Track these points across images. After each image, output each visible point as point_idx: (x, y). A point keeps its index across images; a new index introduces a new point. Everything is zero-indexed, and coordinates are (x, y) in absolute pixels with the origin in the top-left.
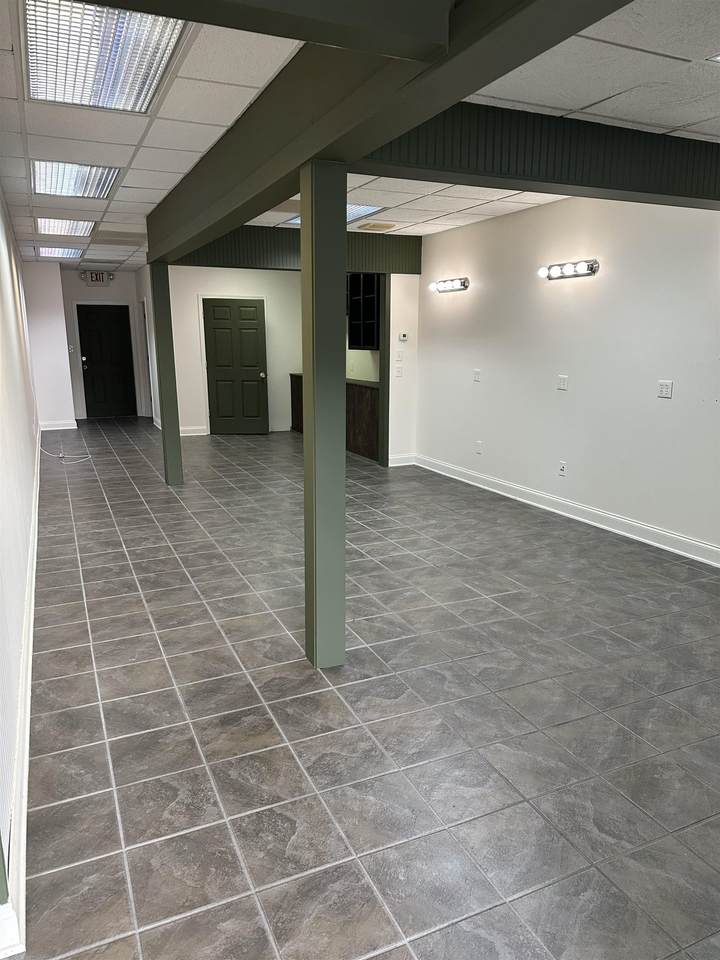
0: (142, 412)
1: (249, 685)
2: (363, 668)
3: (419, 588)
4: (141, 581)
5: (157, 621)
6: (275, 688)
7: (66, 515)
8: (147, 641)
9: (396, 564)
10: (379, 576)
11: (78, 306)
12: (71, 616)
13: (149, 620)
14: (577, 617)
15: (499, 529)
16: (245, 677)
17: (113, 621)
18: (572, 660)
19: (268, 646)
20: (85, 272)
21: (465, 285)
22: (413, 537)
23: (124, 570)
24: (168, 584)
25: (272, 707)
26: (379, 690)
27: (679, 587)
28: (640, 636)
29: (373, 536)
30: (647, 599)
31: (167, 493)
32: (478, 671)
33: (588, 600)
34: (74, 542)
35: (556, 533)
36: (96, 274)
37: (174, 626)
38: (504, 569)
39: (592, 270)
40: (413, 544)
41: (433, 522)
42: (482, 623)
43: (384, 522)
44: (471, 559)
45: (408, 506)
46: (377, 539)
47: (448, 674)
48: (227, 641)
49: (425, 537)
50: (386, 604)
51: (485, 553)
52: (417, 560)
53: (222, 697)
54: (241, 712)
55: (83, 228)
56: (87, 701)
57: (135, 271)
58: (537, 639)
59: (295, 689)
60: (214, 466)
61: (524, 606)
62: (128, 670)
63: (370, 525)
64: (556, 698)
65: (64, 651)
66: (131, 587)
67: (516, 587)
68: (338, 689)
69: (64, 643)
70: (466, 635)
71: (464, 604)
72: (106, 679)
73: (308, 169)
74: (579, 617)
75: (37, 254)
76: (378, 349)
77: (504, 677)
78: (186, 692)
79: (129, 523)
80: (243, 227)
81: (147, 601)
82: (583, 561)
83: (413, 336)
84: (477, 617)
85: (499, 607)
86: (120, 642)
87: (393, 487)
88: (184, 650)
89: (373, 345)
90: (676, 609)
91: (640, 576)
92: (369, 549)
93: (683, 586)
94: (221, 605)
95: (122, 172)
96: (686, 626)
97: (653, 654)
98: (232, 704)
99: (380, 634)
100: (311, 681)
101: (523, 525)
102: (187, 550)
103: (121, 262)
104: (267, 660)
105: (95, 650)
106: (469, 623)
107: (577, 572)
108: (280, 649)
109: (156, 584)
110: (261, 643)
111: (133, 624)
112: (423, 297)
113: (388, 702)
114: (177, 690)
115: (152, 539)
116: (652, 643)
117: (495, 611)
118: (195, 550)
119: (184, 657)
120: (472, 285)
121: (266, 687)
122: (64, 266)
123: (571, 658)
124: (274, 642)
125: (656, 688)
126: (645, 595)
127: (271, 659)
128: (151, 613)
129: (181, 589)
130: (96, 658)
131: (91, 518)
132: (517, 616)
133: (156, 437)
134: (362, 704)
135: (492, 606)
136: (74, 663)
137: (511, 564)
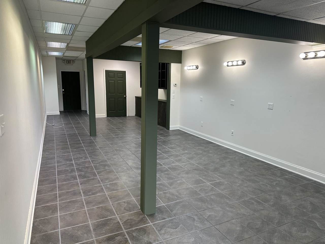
0: (83, 108)
1: (118, 222)
2: (163, 215)
3: (183, 179)
4: (79, 176)
5: (84, 193)
6: (129, 224)
7: (53, 148)
8: (79, 202)
9: (174, 169)
10: (167, 174)
11: (61, 72)
12: (51, 191)
13: (81, 192)
14: (242, 192)
15: (210, 155)
16: (117, 218)
17: (67, 192)
18: (243, 211)
19: (126, 204)
20: (64, 60)
21: (197, 68)
22: (180, 158)
23: (73, 171)
24: (88, 177)
25: (128, 233)
26: (169, 225)
27: (278, 180)
28: (266, 201)
29: (165, 157)
30: (267, 185)
31: (90, 139)
32: (207, 216)
33: (246, 185)
34: (55, 159)
35: (231, 157)
36: (68, 61)
37: (90, 195)
38: (214, 171)
39: (244, 63)
40: (180, 160)
41: (186, 152)
42: (207, 194)
43: (168, 151)
44: (201, 167)
45: (177, 145)
46: (167, 158)
47: (196, 218)
48: (110, 202)
49: (184, 158)
50: (171, 186)
51: (206, 165)
52: (181, 167)
53: (108, 228)
54: (115, 234)
55: (63, 45)
56: (54, 229)
57: (82, 60)
58: (228, 202)
59: (136, 224)
60: (108, 129)
61: (222, 187)
62: (72, 215)
63: (164, 153)
64: (238, 228)
65: (47, 206)
66: (75, 178)
67: (219, 179)
68: (153, 224)
69: (48, 202)
70: (202, 200)
71: (200, 186)
72: (63, 218)
73: (145, 25)
74: (243, 192)
75: (48, 54)
76: (166, 89)
77: (217, 219)
78: (94, 225)
79: (76, 151)
80: (120, 46)
81: (81, 184)
82: (242, 168)
83: (179, 85)
84: (205, 192)
85: (213, 188)
86: (69, 202)
87: (172, 138)
88: (94, 206)
89: (165, 87)
90: (278, 189)
91: (263, 175)
92: (163, 162)
93: (279, 179)
94: (108, 186)
95: (77, 26)
96: (283, 196)
97: (272, 208)
98: (112, 231)
99: (169, 199)
100: (143, 221)
101: (219, 153)
102: (96, 162)
103: (77, 57)
104: (125, 211)
105: (59, 205)
106: (203, 195)
107: (241, 173)
108: (130, 206)
109: (84, 177)
110: (123, 203)
111: (75, 194)
112: (182, 71)
113: (173, 230)
114: (90, 224)
115: (84, 158)
116: (272, 203)
117: (212, 190)
118: (99, 163)
119: (93, 209)
120: (200, 68)
121: (125, 223)
122: (57, 58)
123: (242, 210)
124: (128, 203)
125: (275, 224)
126: (266, 183)
127: (127, 210)
128: (82, 189)
129: (93, 179)
130: (59, 209)
131: (62, 149)
132: (220, 192)
133: (87, 118)
134: (163, 232)
135: (210, 187)
136: (51, 211)
137: (216, 170)
